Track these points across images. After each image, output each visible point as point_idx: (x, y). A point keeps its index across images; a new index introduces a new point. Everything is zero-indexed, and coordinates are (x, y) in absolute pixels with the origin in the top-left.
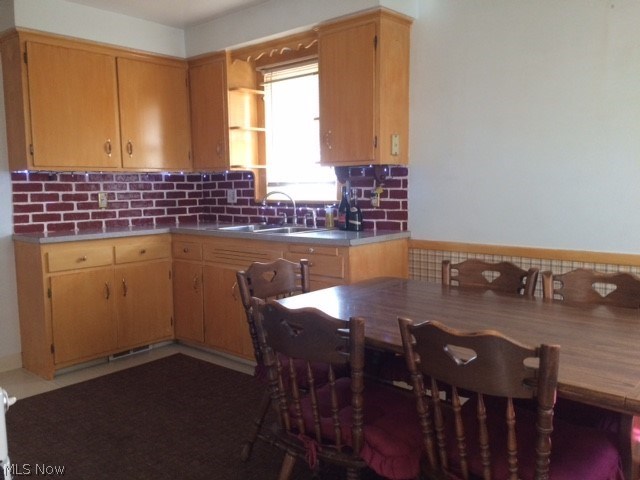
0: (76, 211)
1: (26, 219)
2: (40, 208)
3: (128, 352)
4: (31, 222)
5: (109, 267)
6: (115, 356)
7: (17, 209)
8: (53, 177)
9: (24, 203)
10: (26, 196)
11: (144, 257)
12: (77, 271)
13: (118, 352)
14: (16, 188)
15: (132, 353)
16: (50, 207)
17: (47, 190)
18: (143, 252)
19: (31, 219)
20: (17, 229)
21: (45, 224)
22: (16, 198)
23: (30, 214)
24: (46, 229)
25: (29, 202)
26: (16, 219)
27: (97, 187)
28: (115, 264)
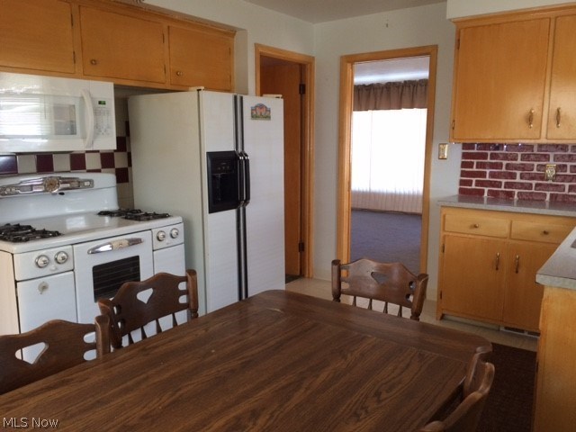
0: (518, 180)
1: (469, 183)
2: (483, 175)
3: (522, 331)
4: (473, 186)
5: (503, 240)
6: (506, 328)
7: (463, 173)
8: (499, 147)
9: (471, 170)
10: (473, 163)
11: (546, 239)
12: (470, 236)
13: (509, 326)
14: (465, 156)
15: (526, 334)
16: (492, 175)
17: (491, 159)
18: (545, 233)
19: (474, 183)
20: (461, 191)
21: (486, 189)
22: (464, 165)
23: (474, 180)
24: (486, 195)
25: (475, 169)
26: (462, 183)
27: (547, 158)
28: (511, 238)
